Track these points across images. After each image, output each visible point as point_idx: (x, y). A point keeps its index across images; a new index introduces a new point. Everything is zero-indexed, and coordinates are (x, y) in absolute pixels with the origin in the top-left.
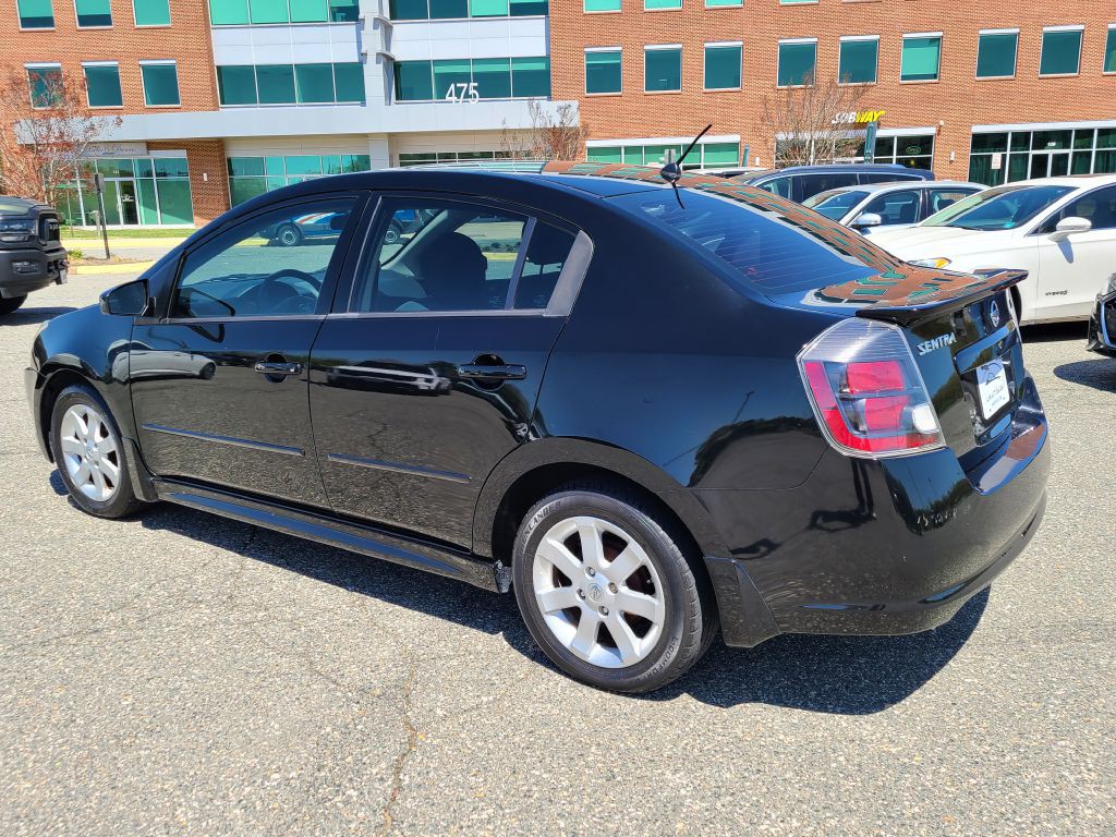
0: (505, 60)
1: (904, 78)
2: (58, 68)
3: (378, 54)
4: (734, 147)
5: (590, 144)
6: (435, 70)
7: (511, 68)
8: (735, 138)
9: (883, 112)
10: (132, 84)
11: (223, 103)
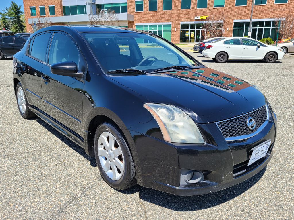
0: (119, 4)
1: (215, 6)
2: (35, 8)
3: (89, 3)
4: (170, 25)
5: (136, 24)
6: (105, 6)
7: (120, 5)
8: (170, 23)
9: (208, 16)
10: (47, 10)
11: (64, 14)
